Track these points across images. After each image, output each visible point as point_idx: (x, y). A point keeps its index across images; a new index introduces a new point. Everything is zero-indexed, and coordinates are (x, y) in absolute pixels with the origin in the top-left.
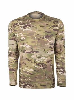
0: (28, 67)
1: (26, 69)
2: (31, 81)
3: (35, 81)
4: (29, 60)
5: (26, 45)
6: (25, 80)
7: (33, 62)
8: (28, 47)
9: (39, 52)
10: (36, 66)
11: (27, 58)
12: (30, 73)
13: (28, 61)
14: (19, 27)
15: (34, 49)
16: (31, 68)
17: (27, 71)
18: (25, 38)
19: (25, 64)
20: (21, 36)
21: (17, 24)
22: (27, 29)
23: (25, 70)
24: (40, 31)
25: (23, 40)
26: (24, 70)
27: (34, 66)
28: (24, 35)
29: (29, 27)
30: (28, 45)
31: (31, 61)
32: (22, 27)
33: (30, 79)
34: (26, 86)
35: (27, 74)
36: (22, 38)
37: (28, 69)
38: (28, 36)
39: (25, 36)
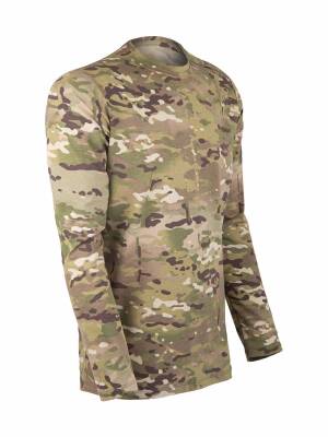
0: (169, 293)
1: (157, 303)
2: (174, 360)
3: (189, 355)
4: (172, 261)
5: (167, 188)
6: (157, 355)
7: (188, 268)
8: (174, 198)
9: (205, 220)
10: (196, 286)
11: (168, 249)
12: (176, 320)
13: (168, 264)
14: (130, 106)
15: (191, 205)
16: (179, 297)
17: (165, 315)
18: (161, 160)
19: (157, 282)
20: (146, 147)
21: (117, 91)
22: (161, 116)
23: (154, 309)
24: (204, 123)
25: (154, 169)
26: (149, 312)
27: (191, 286)
28: (156, 142)
29: (169, 107)
30: (173, 190)
31: (179, 266)
32: (139, 106)
33: (172, 351)
34: (158, 387)
35: (165, 329)
36: (150, 159)
37: (169, 304)
38: (173, 150)
39: (165, 150)
